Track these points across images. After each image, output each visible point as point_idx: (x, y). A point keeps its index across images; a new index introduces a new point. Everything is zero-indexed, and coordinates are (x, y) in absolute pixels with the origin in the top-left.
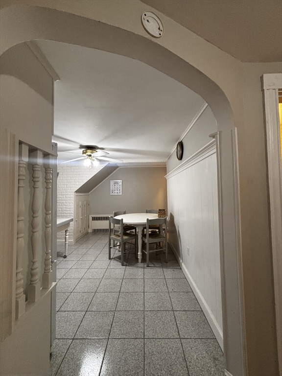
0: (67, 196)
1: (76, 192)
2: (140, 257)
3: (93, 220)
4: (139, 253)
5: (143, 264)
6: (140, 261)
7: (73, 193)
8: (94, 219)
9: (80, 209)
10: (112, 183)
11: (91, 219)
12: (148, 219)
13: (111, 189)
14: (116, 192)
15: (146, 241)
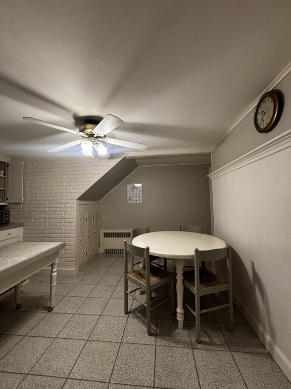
0: (66, 205)
1: (80, 199)
2: (180, 318)
3: (105, 237)
4: (179, 310)
5: (186, 332)
6: (181, 325)
7: (75, 201)
8: (107, 235)
9: (87, 223)
10: (129, 187)
11: (102, 235)
12: (197, 251)
13: (128, 196)
14: (135, 199)
15: (195, 290)
